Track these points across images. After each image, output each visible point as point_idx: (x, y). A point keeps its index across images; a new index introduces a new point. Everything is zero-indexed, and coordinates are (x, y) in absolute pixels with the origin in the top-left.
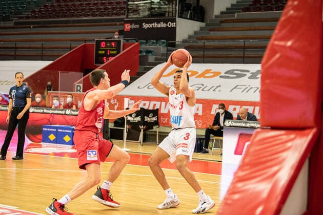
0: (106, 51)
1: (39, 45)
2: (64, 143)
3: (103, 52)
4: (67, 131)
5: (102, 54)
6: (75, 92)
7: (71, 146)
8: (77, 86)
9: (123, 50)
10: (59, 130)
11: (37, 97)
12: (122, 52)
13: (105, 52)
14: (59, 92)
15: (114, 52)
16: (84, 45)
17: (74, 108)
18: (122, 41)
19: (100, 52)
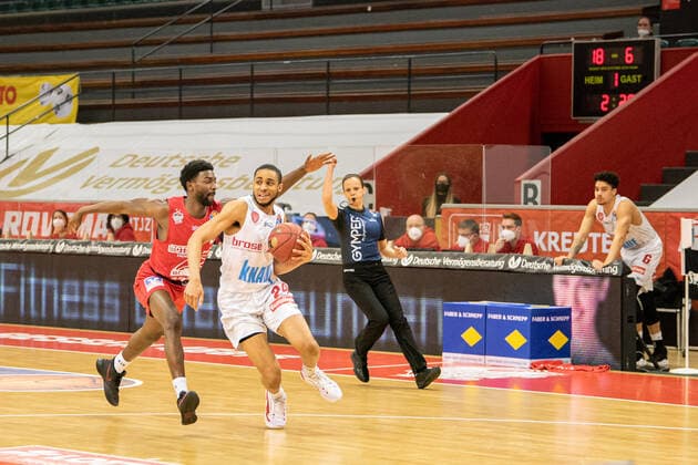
0: (607, 75)
1: (397, 63)
2: (508, 352)
3: (600, 80)
4: (516, 318)
5: (597, 85)
6: (522, 206)
7: (528, 362)
8: (527, 187)
9: (662, 74)
10: (489, 316)
11: (411, 226)
12: (658, 80)
13: (605, 80)
14: (484, 206)
15: (634, 79)
16: (539, 59)
17: (528, 250)
18: (658, 42)
19: (589, 80)
